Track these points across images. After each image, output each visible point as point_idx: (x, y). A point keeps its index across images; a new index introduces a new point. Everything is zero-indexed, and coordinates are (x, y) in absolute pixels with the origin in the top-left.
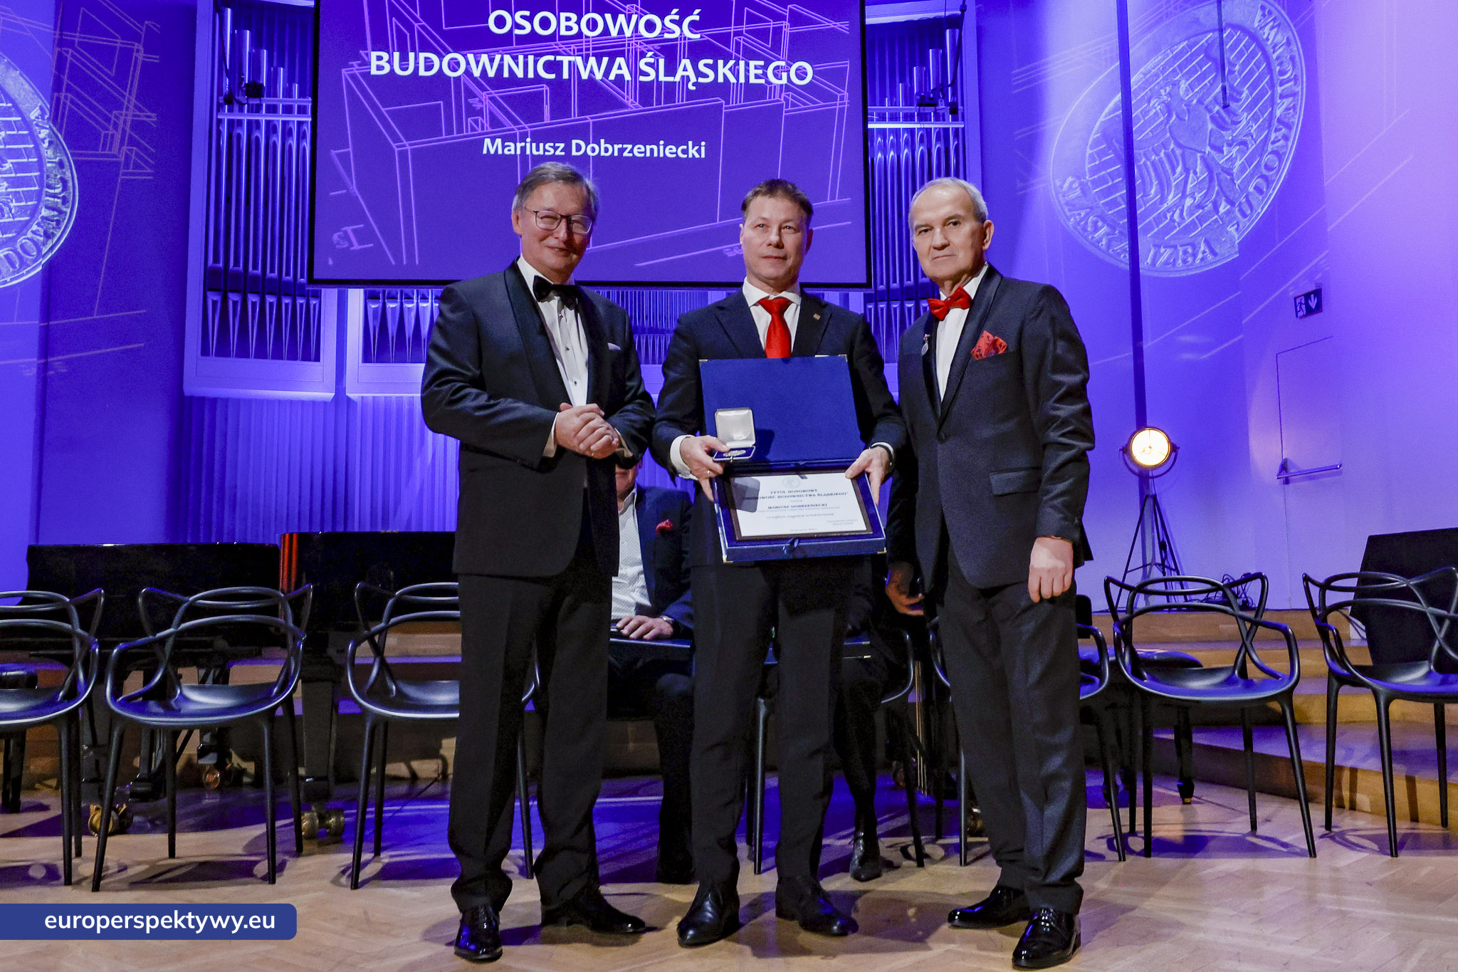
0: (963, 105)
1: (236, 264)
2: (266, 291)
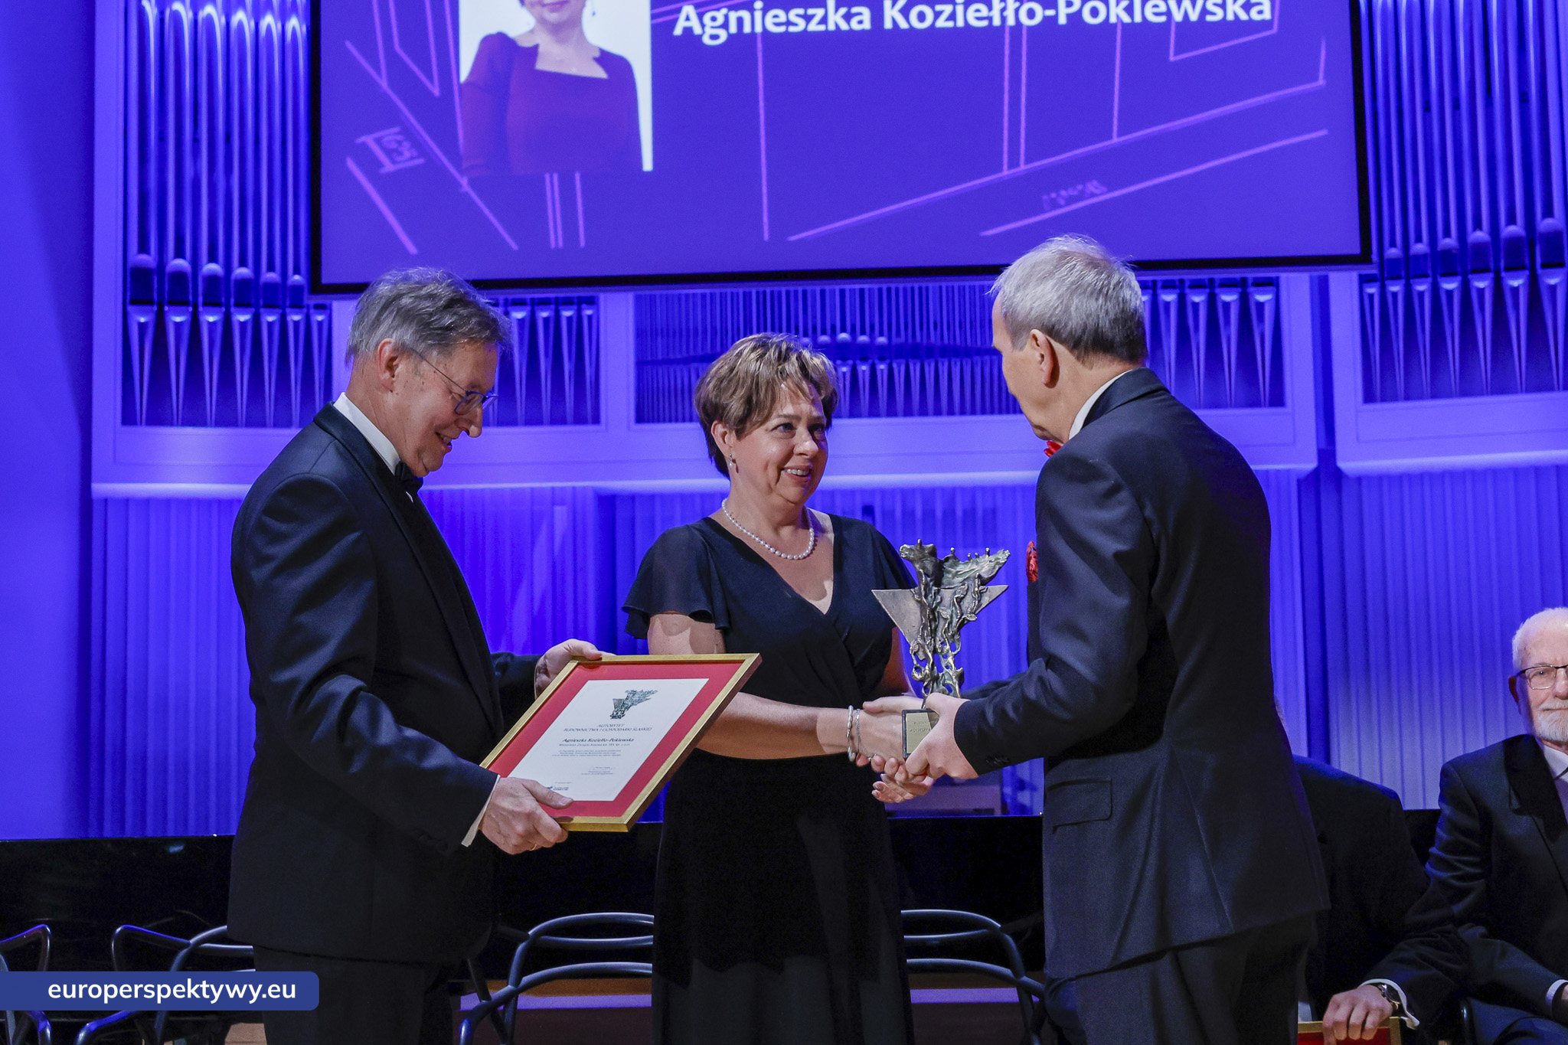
1: (179, 253)
2: (232, 301)
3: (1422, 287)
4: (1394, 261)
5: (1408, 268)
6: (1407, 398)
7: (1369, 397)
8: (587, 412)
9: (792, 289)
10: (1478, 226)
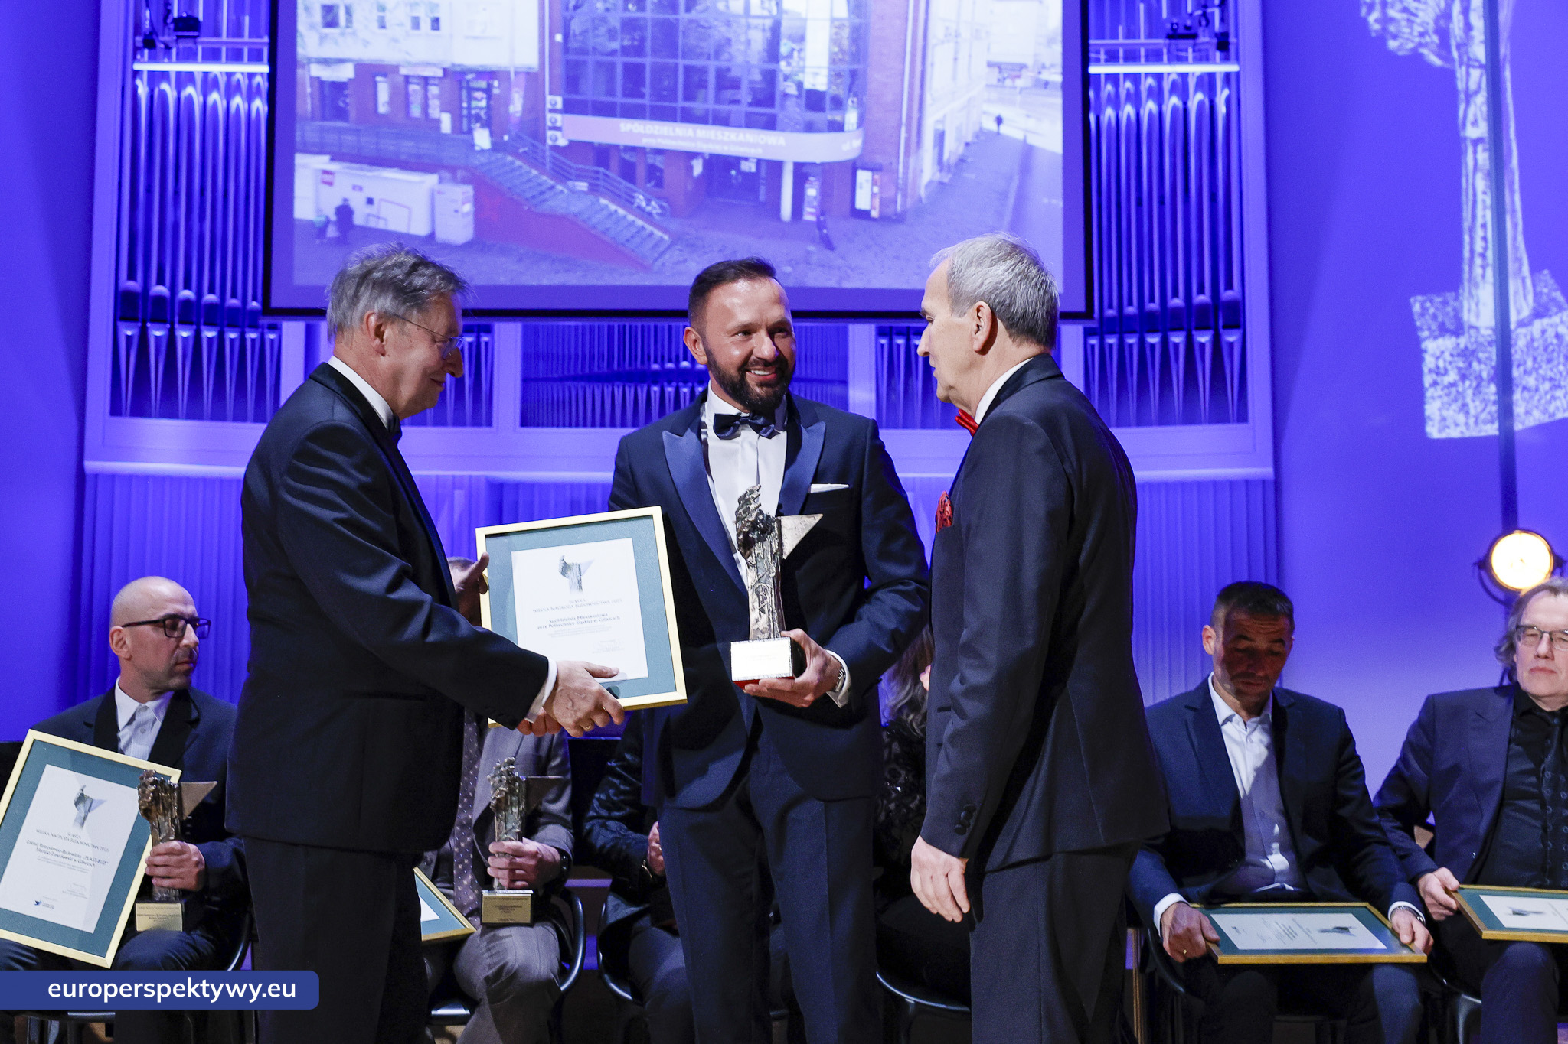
0: (1237, 35)
1: (161, 281)
2: (202, 321)
3: (1132, 340)
4: (1111, 319)
5: (1121, 325)
8: (482, 417)
9: (646, 324)
10: (1175, 295)
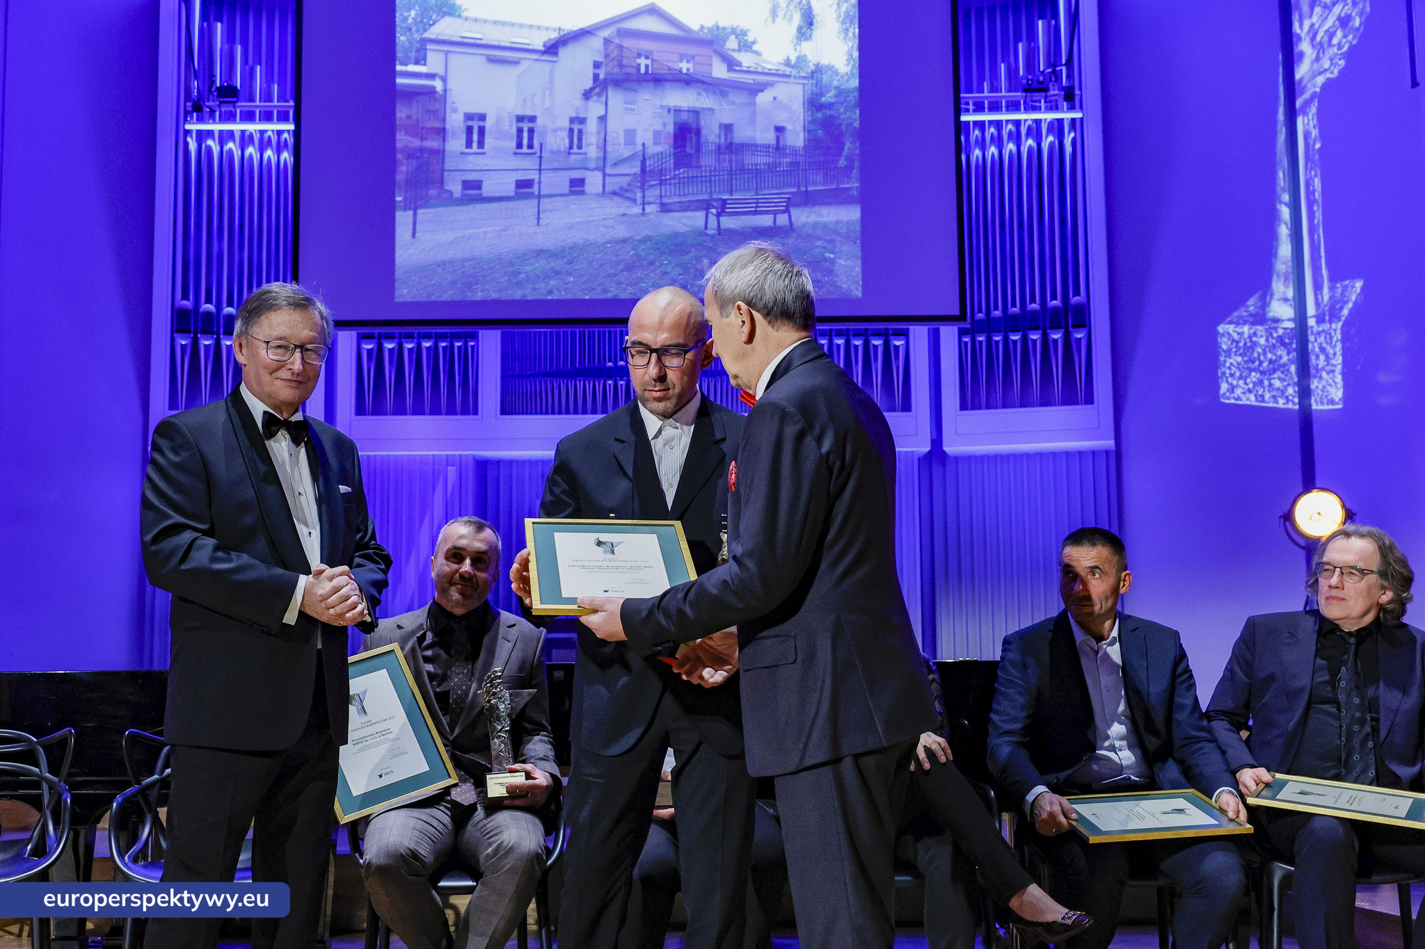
0: (1080, 89)
1: (208, 301)
3: (998, 338)
4: (981, 321)
5: (989, 326)
6: (988, 408)
7: (963, 407)
8: (470, 407)
10: (1033, 300)
